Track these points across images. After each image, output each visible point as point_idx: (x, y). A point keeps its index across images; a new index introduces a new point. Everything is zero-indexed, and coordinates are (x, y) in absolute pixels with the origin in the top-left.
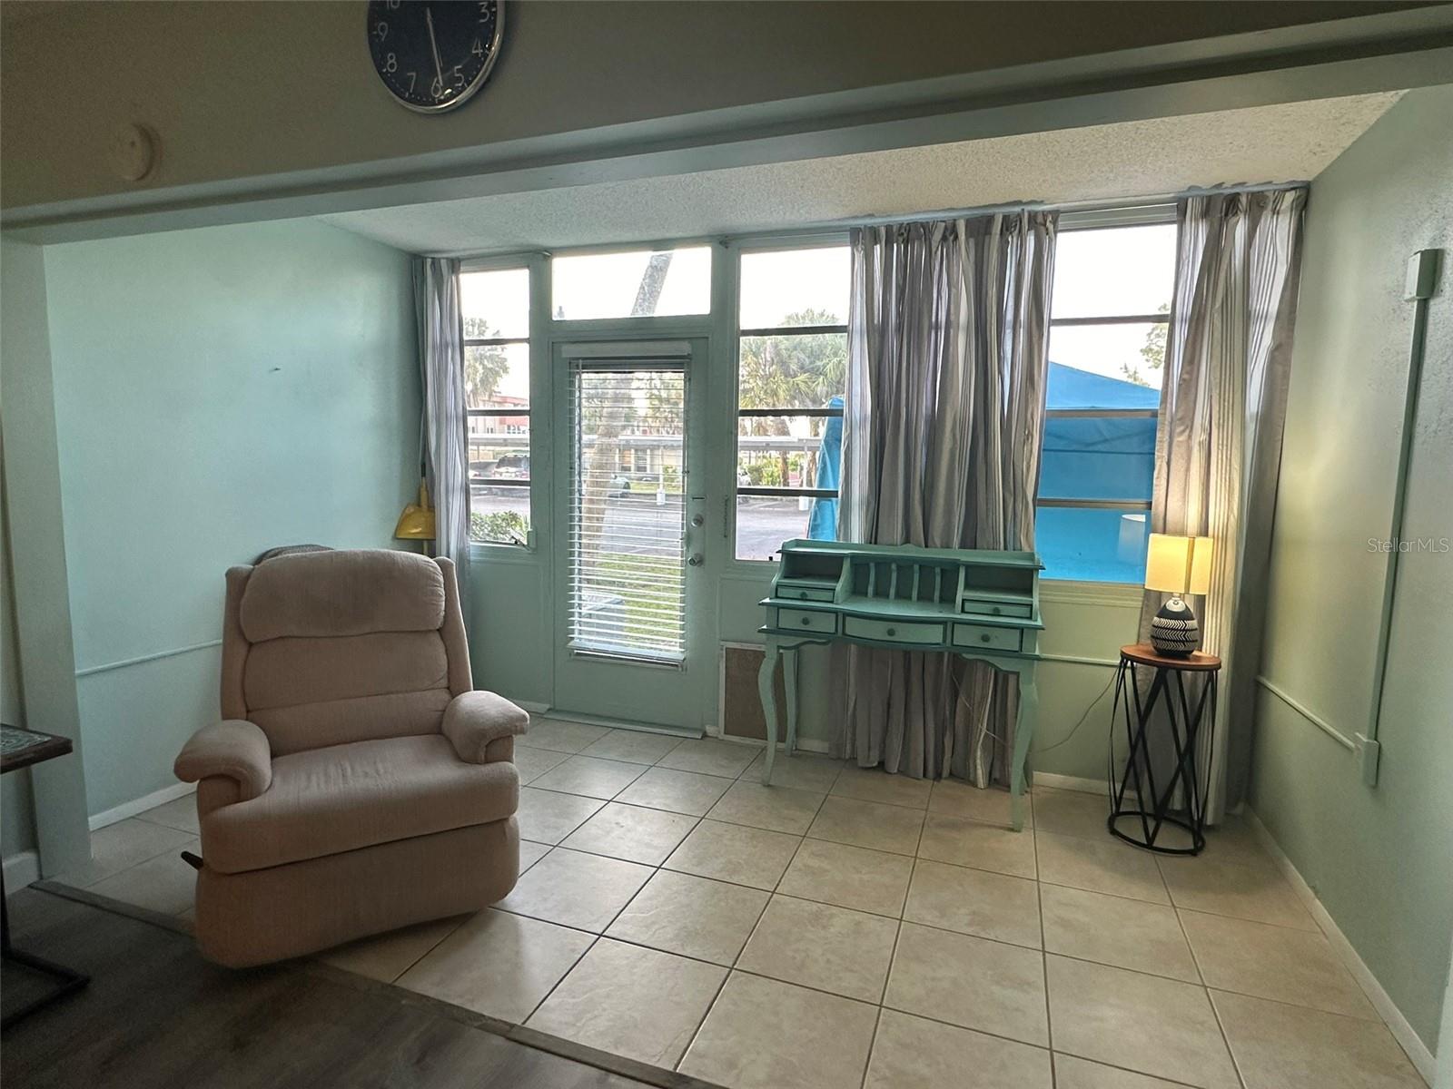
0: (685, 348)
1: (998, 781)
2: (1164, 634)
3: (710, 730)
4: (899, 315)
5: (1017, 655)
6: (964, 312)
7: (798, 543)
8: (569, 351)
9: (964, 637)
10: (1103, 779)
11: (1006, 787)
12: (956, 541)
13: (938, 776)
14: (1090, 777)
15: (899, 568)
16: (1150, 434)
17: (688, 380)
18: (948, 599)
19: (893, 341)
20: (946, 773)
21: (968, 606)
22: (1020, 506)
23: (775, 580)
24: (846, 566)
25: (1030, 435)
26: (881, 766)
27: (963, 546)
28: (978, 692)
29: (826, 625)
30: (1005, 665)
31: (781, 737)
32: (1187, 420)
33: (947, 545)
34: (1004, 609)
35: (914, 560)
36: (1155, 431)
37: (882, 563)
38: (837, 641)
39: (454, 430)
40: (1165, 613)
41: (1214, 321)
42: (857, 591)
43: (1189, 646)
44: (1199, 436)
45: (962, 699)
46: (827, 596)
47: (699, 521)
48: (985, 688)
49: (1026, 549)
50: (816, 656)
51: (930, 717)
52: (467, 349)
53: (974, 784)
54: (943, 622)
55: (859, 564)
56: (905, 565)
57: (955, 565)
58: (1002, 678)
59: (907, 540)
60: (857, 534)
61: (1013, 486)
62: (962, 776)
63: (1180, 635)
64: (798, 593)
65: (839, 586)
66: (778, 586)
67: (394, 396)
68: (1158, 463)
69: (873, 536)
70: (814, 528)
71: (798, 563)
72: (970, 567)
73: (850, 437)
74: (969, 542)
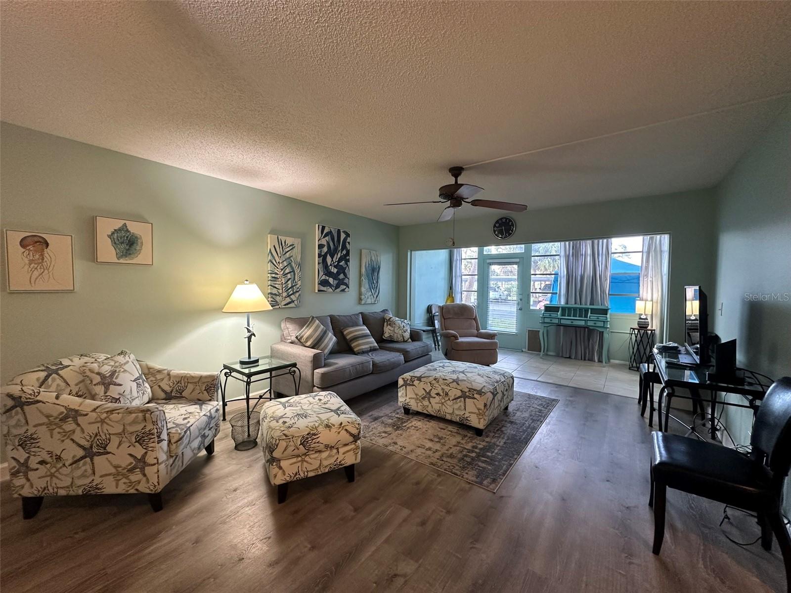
0: (518, 260)
1: (600, 361)
2: (640, 323)
3: (524, 350)
4: (573, 253)
5: (603, 327)
6: (589, 251)
7: (547, 304)
8: (488, 261)
9: (590, 323)
10: (627, 361)
11: (602, 362)
12: (588, 304)
13: (585, 360)
14: (622, 360)
15: (574, 310)
16: (638, 278)
17: (518, 267)
18: (586, 316)
19: (571, 258)
20: (587, 359)
21: (591, 317)
22: (605, 295)
23: (543, 312)
24: (560, 309)
25: (607, 279)
26: (570, 358)
27: (590, 305)
28: (595, 339)
29: (556, 321)
30: (601, 330)
31: (544, 352)
32: (647, 276)
33: (586, 304)
34: (600, 318)
35: (577, 308)
36: (639, 278)
37: (569, 309)
38: (559, 325)
39: (459, 279)
40: (640, 319)
41: (652, 254)
42: (563, 315)
43: (646, 326)
44: (650, 279)
45: (591, 340)
46: (556, 315)
47: (521, 300)
48: (597, 337)
49: (607, 305)
50: (552, 330)
51: (582, 343)
52: (463, 260)
53: (595, 361)
54: (585, 320)
55: (564, 309)
56: (575, 309)
57: (588, 308)
58: (602, 334)
59: (576, 303)
60: (563, 302)
61: (603, 291)
62: (591, 359)
63: (644, 323)
64: (548, 315)
65: (559, 313)
66: (544, 313)
67: (447, 269)
68: (640, 285)
69: (567, 303)
70: (551, 301)
71: (548, 309)
72: (591, 309)
73: (561, 280)
74: (592, 304)
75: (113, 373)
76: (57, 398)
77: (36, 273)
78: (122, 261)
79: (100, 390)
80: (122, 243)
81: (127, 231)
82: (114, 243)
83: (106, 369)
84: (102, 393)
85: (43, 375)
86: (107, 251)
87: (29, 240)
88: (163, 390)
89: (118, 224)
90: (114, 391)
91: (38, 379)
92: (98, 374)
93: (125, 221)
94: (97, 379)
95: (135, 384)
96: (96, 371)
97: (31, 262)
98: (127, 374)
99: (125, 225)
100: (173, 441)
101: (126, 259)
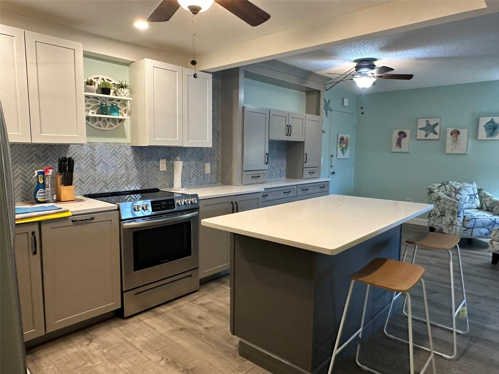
75: (460, 189)
76: (438, 192)
77: (454, 146)
78: (489, 138)
79: (453, 194)
80: (490, 129)
81: (494, 122)
82: (486, 129)
83: (458, 187)
84: (454, 196)
85: (440, 184)
86: (483, 134)
87: (454, 132)
88: (486, 206)
89: (489, 119)
90: (458, 196)
91: (438, 186)
92: (454, 188)
93: (492, 117)
94: (453, 190)
95: (469, 197)
96: (453, 186)
97: (453, 141)
98: (466, 192)
99: (492, 119)
100: (466, 220)
101: (491, 137)
